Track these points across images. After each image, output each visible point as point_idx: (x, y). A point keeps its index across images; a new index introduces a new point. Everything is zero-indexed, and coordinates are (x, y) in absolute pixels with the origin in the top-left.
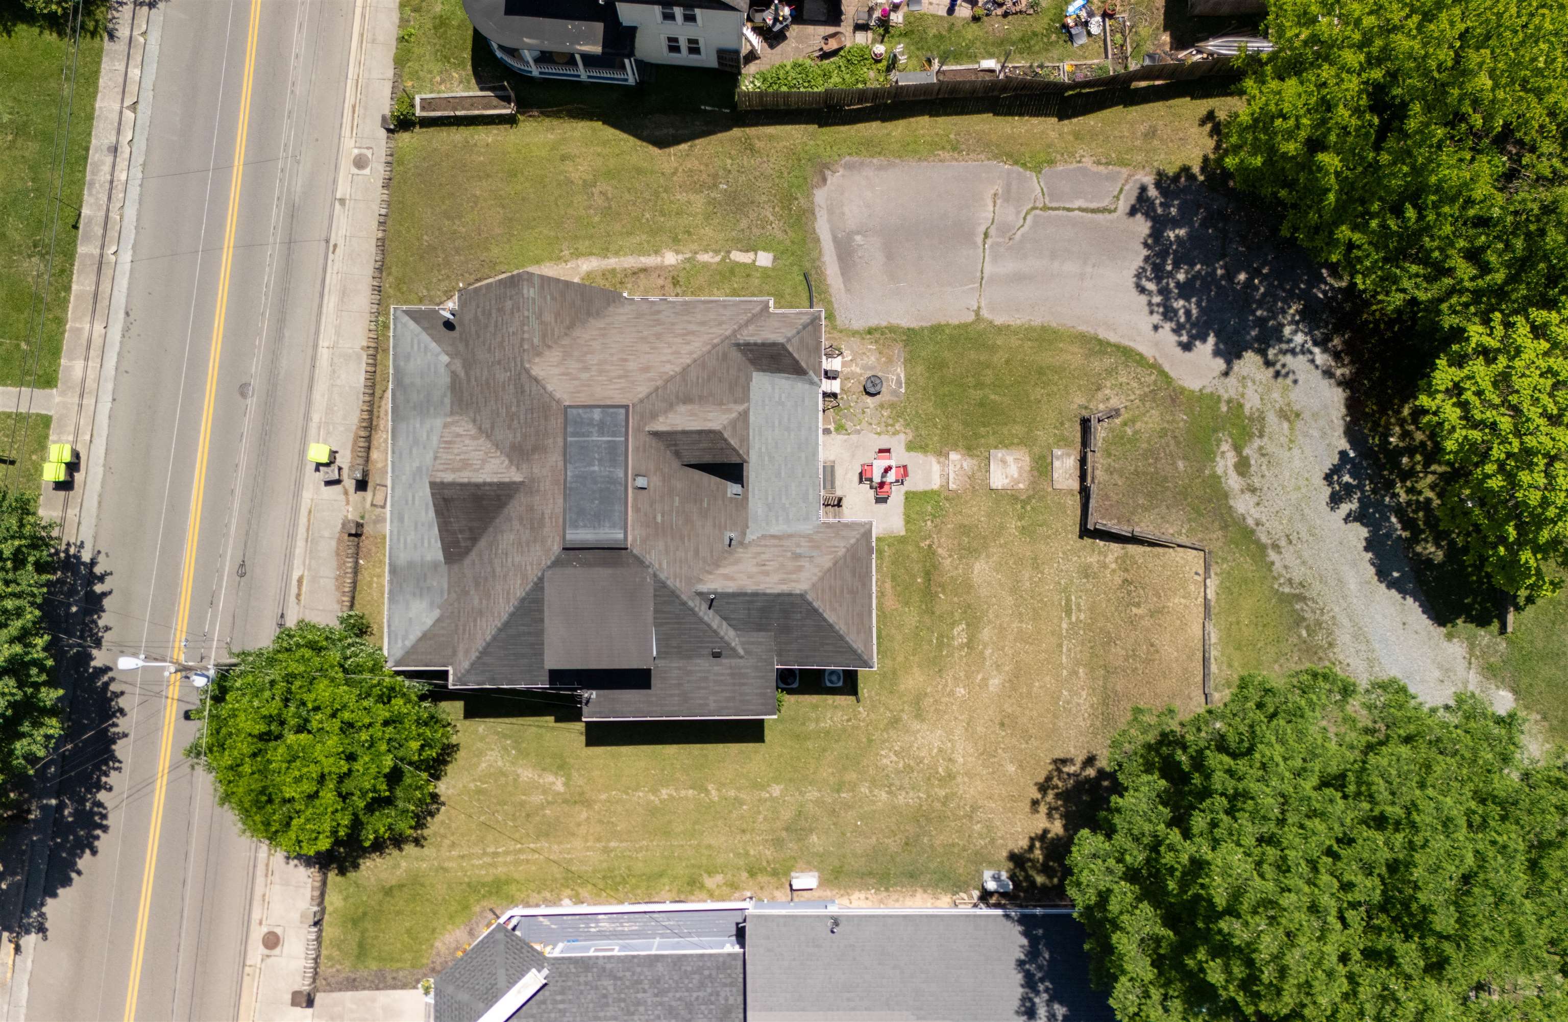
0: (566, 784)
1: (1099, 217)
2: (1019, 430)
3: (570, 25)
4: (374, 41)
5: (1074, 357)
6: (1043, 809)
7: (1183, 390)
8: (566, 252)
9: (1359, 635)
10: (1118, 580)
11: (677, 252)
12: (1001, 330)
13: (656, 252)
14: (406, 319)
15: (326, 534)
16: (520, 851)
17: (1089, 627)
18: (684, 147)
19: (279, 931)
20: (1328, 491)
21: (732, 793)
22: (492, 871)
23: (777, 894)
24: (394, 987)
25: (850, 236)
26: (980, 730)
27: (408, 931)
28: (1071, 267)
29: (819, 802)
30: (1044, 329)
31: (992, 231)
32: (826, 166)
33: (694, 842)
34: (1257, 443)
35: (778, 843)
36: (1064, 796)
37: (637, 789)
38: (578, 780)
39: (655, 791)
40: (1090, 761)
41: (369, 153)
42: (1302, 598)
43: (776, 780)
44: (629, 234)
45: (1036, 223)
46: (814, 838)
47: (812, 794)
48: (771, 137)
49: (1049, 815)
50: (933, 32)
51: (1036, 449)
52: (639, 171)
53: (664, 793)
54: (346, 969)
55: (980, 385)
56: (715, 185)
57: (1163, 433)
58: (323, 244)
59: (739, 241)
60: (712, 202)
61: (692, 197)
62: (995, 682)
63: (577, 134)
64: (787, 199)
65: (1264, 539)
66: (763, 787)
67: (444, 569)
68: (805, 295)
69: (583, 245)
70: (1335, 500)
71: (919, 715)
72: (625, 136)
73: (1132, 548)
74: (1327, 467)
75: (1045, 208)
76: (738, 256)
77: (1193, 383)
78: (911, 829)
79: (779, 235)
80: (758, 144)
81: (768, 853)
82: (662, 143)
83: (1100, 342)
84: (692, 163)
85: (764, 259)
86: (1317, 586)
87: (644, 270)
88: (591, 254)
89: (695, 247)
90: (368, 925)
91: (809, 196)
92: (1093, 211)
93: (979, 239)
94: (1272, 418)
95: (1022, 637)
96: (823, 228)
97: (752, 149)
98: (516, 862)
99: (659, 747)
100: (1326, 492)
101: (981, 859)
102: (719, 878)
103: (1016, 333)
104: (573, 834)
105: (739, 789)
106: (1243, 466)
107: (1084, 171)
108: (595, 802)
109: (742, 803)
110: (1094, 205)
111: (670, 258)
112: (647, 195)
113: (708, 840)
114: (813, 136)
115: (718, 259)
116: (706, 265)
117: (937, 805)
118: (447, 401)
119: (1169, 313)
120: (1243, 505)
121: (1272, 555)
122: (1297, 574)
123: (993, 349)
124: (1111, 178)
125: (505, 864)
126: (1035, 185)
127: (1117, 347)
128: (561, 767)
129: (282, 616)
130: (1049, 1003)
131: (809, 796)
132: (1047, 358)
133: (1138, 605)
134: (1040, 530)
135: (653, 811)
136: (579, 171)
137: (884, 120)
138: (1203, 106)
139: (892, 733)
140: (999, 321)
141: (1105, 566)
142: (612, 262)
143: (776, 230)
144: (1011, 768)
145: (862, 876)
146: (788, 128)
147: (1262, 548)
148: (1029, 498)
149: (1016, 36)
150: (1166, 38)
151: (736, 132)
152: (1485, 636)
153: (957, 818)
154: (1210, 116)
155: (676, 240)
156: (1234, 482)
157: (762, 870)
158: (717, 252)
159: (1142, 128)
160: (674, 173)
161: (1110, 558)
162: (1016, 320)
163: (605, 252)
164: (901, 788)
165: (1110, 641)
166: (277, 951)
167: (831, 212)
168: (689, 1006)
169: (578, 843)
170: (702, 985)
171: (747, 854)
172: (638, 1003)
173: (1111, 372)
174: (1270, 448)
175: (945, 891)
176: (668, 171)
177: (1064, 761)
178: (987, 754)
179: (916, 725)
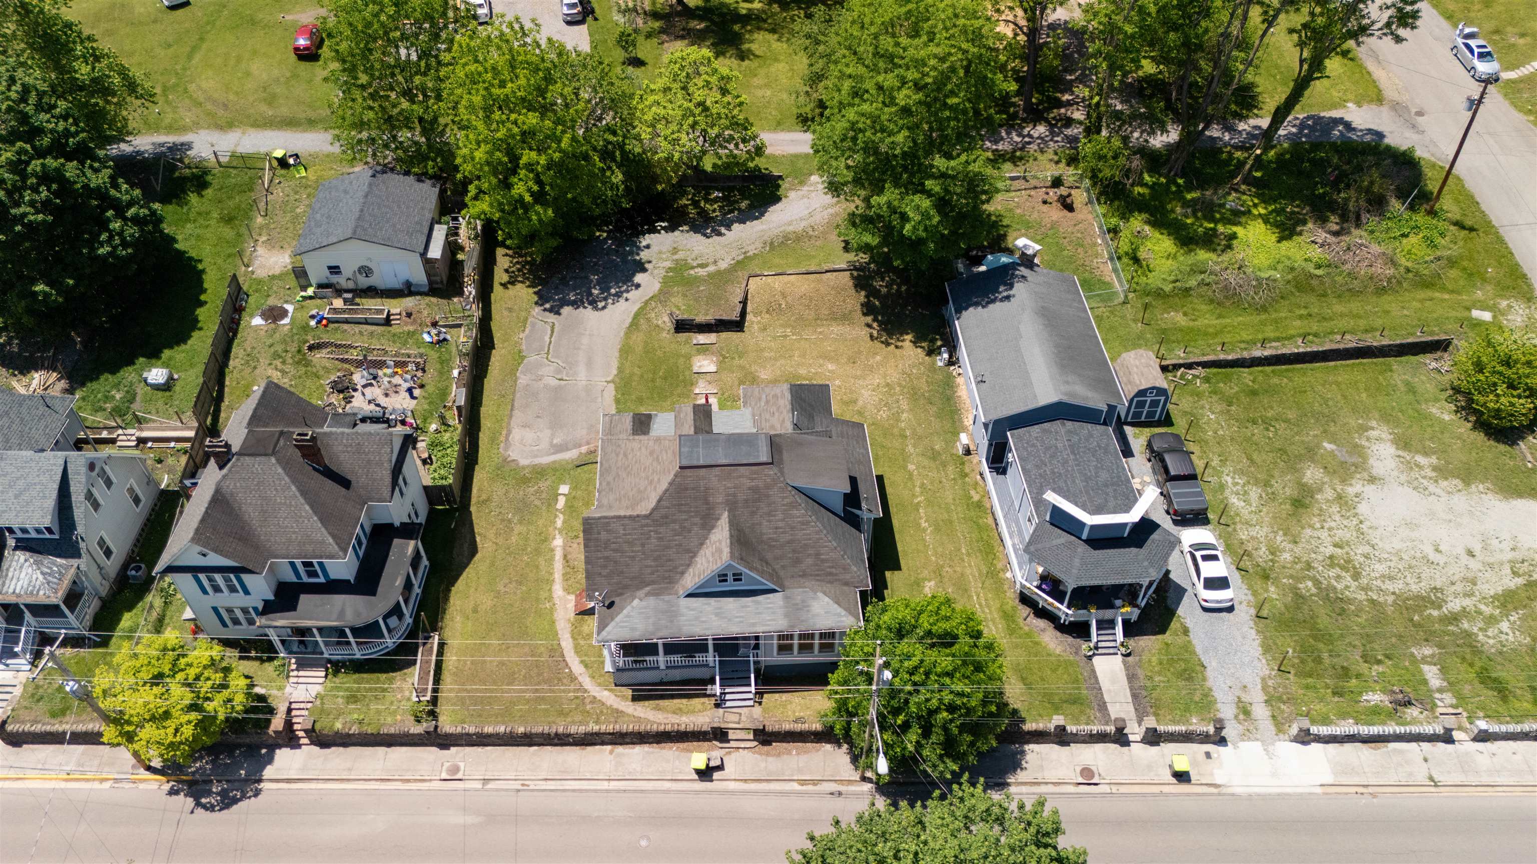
0: (930, 581)
1: (556, 330)
2: (681, 360)
3: (392, 557)
4: (350, 770)
5: (638, 338)
6: (900, 344)
7: (660, 290)
8: (548, 605)
9: (790, 223)
10: (767, 316)
11: (554, 538)
12: (620, 370)
13: (553, 550)
14: (604, 633)
15: (763, 765)
16: (980, 605)
17: (793, 327)
18: (478, 539)
19: (1078, 769)
20: (715, 238)
21: (918, 489)
22: (998, 620)
23: (975, 461)
24: (1096, 678)
25: (552, 445)
26: (859, 373)
27: (1054, 671)
28: (585, 341)
29: (914, 446)
30: (621, 350)
31: (559, 377)
32: (505, 460)
33: (953, 507)
34: (690, 261)
35: (944, 465)
36: (890, 334)
37: (924, 540)
38: (925, 573)
39: (924, 530)
40: (869, 326)
41: (447, 765)
42: (772, 243)
43: (905, 468)
44: (537, 567)
45: (558, 357)
46: (937, 447)
47: (910, 449)
48: (480, 490)
49: (903, 341)
50: (426, 407)
51: (693, 352)
52: (492, 564)
53: (924, 525)
54: (1095, 713)
55: (653, 380)
56: (510, 521)
57: (685, 295)
58: (520, 793)
59: (549, 505)
60: (520, 522)
61: (516, 532)
62: (830, 367)
63: (458, 602)
64: (525, 481)
65: (742, 256)
66: (911, 474)
67: (788, 592)
68: (590, 466)
69: (543, 595)
70: (720, 234)
71: (855, 402)
72: (464, 574)
73: (749, 309)
74: (703, 238)
75: (548, 353)
76: (561, 502)
77: (656, 286)
78: (922, 402)
79: (548, 483)
80: (484, 497)
81: (951, 468)
82: (473, 550)
83: (631, 325)
84: (491, 534)
85: (564, 489)
86: (765, 238)
87: (565, 556)
88: (550, 590)
89: (551, 529)
90: (1056, 699)
91: (523, 468)
92: (552, 332)
93: (563, 383)
94: (676, 257)
95: (803, 356)
96: (546, 460)
97: (485, 502)
98: (988, 606)
99: (895, 530)
100: (716, 238)
101: (933, 368)
102: (972, 493)
103: (622, 364)
104: (962, 575)
105: (914, 486)
106: (702, 266)
107: (527, 337)
108: (938, 564)
109: (923, 484)
110: (549, 332)
111: (558, 542)
112: (510, 559)
113: (950, 500)
114: (483, 468)
115: (561, 516)
116: (564, 522)
117: (905, 390)
118: (667, 598)
119: (618, 295)
120: (723, 265)
121: (751, 253)
122: (759, 245)
123: (632, 375)
124: (533, 325)
125: (991, 613)
126: (533, 358)
127: (634, 319)
128: (918, 585)
129: (832, 794)
130: (1000, 293)
131: (912, 451)
132: (639, 349)
133: (780, 305)
134: (740, 349)
135: (937, 529)
136: (486, 601)
137: (478, 429)
138: (497, 288)
139: (866, 414)
140: (615, 372)
141: (759, 322)
142: (558, 576)
143: (544, 485)
144: (878, 358)
145: (954, 422)
146: (475, 480)
147: (746, 258)
148: (722, 355)
149: (438, 366)
150: (456, 300)
151: (473, 509)
152: (784, 185)
153: (911, 380)
154: (504, 285)
155: (545, 540)
156: (711, 269)
157: (962, 471)
158: (556, 516)
159: (506, 313)
160: (496, 544)
161: (754, 319)
162: (615, 364)
163: (550, 582)
164: (899, 407)
165: (801, 318)
166: (1094, 768)
167: (536, 456)
168: (1048, 449)
169: (968, 571)
170: (1033, 445)
171: (954, 479)
172: (1053, 472)
173: (648, 320)
174: (693, 256)
175: (954, 382)
176: (495, 547)
177: (871, 336)
178: (871, 369)
179: (860, 403)
